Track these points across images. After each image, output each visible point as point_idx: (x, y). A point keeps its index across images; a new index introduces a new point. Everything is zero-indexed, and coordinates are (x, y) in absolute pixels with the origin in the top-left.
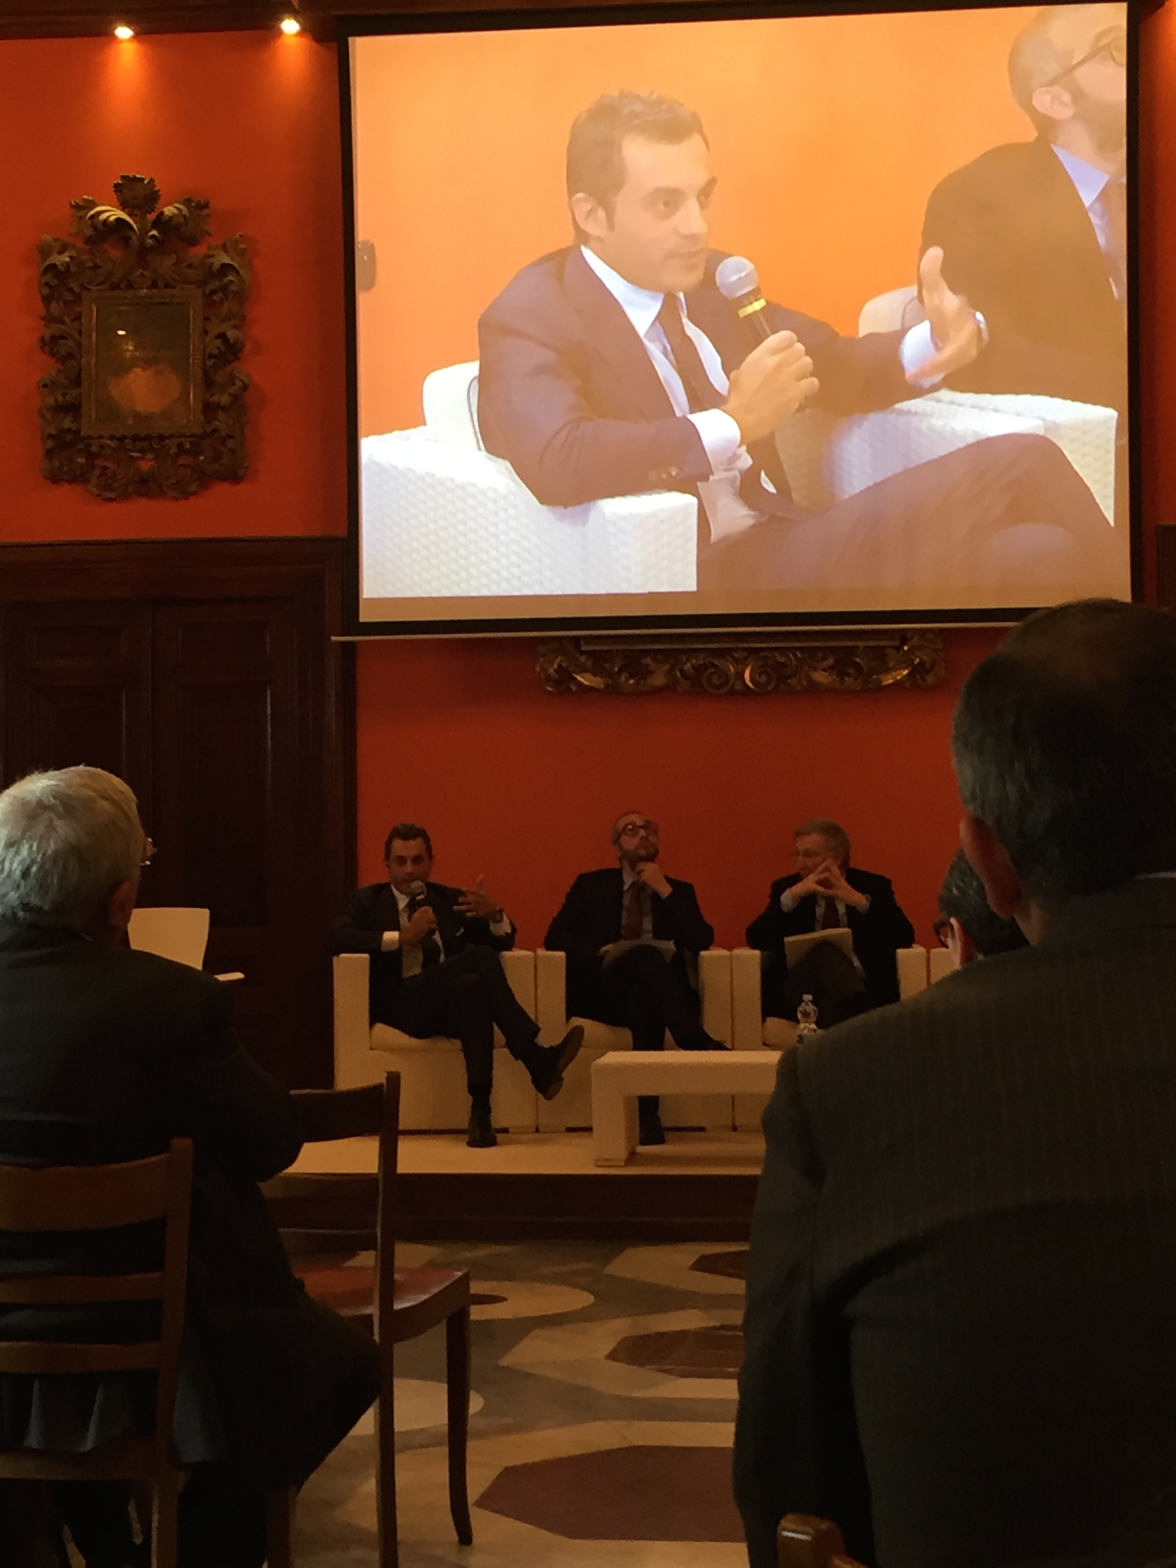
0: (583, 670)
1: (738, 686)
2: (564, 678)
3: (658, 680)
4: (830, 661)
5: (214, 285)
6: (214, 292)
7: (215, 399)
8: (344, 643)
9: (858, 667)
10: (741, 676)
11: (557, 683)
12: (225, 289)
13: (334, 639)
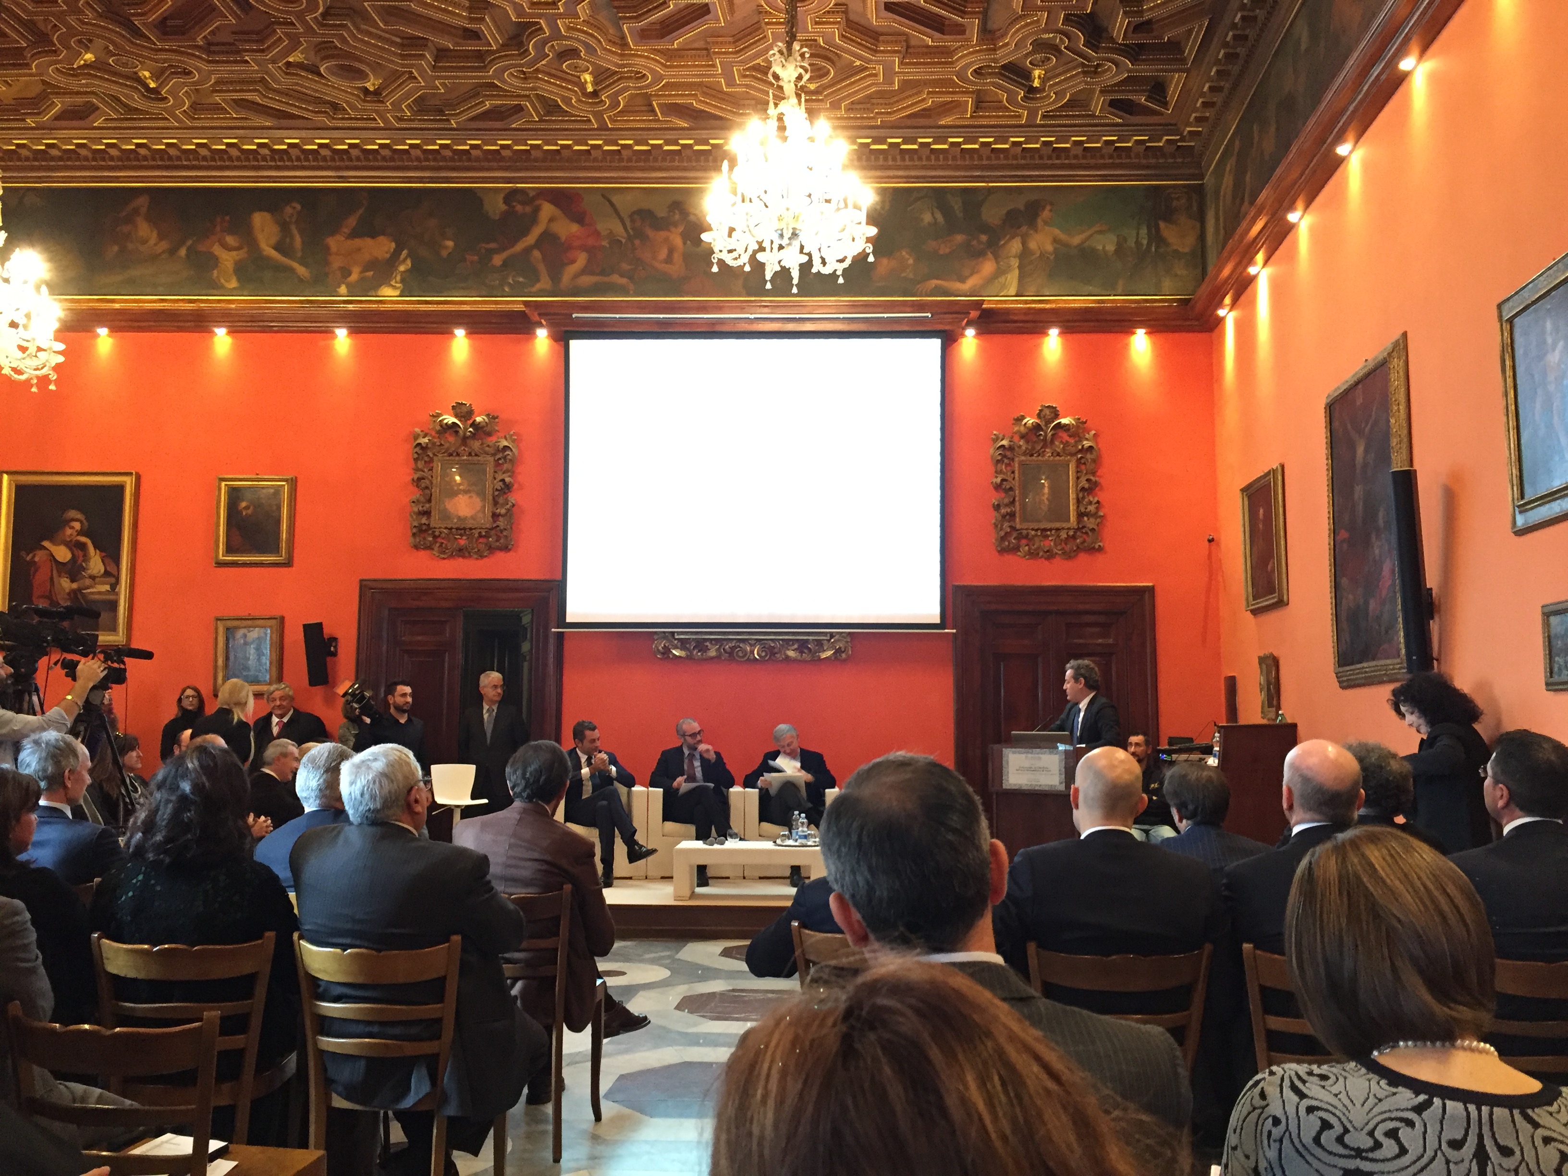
0: (676, 648)
1: (752, 657)
2: (667, 651)
3: (712, 653)
4: (796, 646)
5: (500, 455)
6: (500, 459)
7: (498, 511)
8: (558, 632)
9: (810, 649)
10: (752, 652)
11: (663, 654)
12: (505, 458)
13: (553, 630)
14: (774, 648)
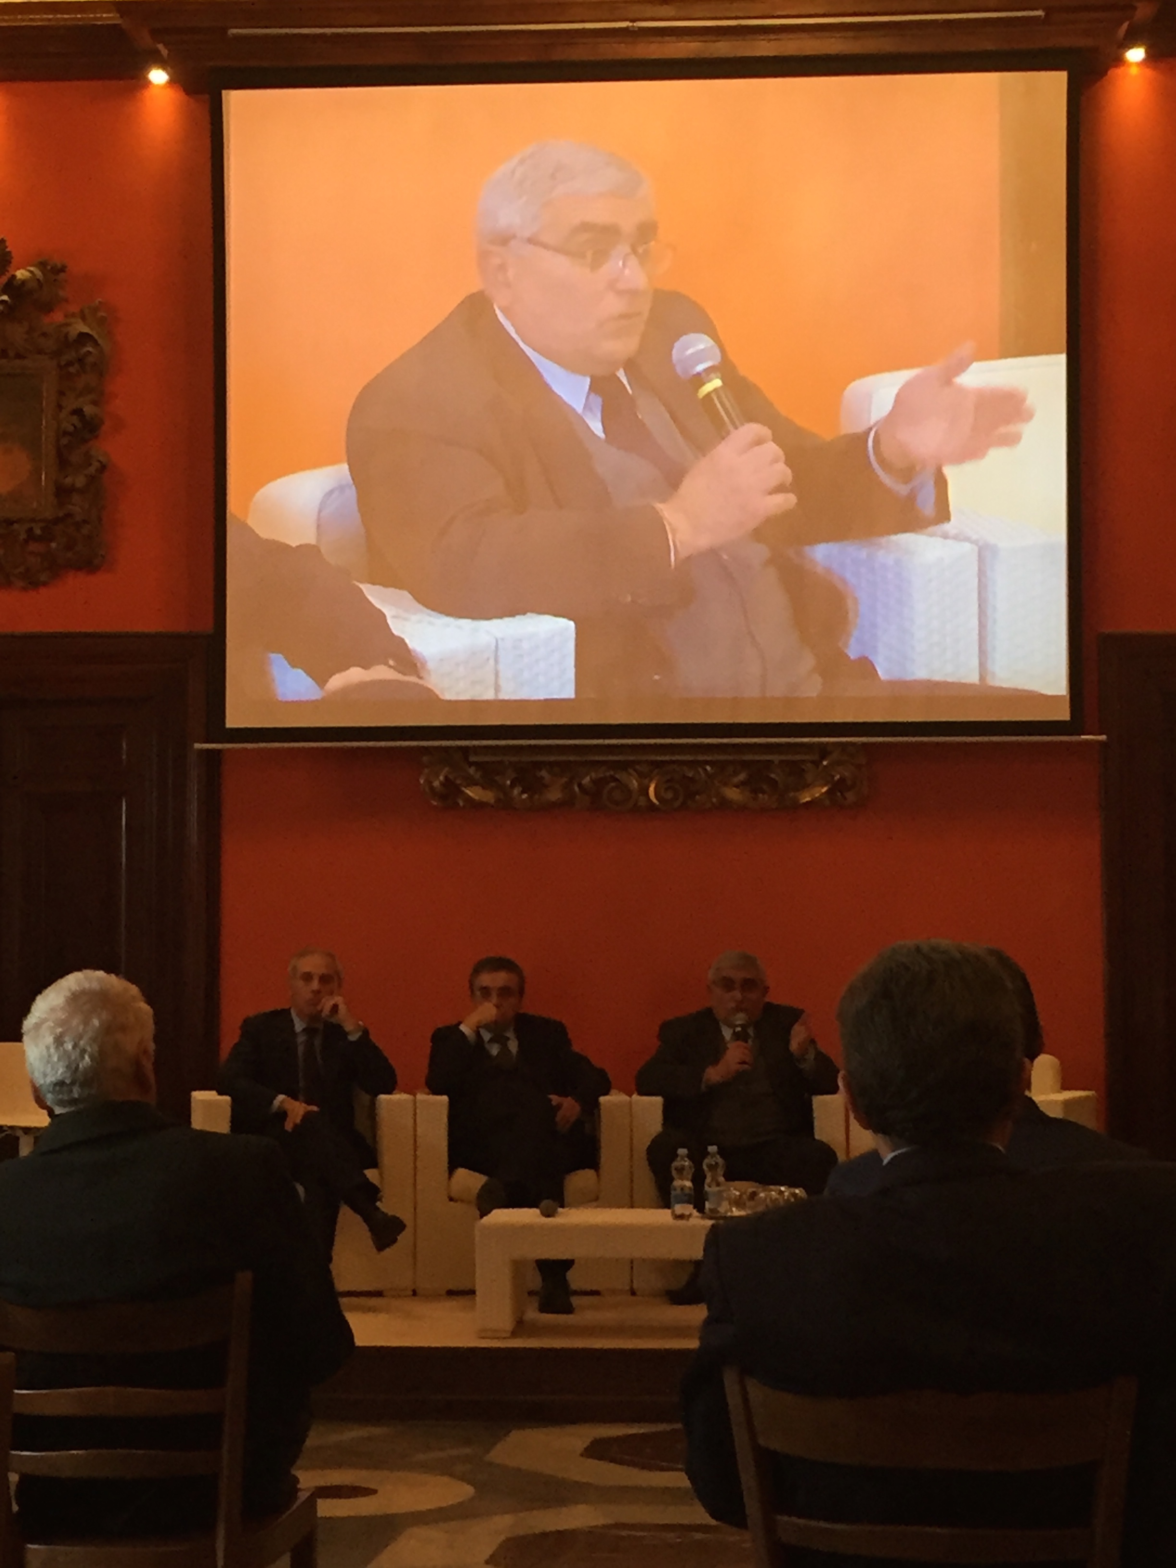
0: (472, 783)
1: (642, 802)
2: (451, 791)
3: (554, 795)
4: (742, 777)
5: (70, 355)
6: (70, 364)
7: (68, 481)
8: (208, 751)
9: (774, 783)
10: (645, 792)
11: (443, 797)
12: (81, 360)
13: (197, 746)
14: (692, 780)
